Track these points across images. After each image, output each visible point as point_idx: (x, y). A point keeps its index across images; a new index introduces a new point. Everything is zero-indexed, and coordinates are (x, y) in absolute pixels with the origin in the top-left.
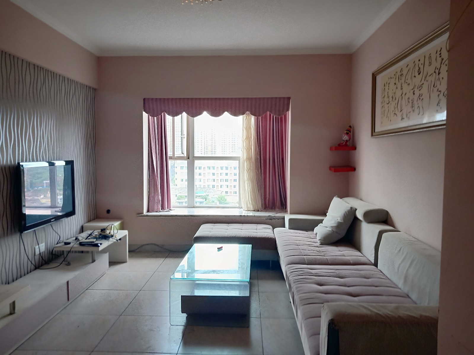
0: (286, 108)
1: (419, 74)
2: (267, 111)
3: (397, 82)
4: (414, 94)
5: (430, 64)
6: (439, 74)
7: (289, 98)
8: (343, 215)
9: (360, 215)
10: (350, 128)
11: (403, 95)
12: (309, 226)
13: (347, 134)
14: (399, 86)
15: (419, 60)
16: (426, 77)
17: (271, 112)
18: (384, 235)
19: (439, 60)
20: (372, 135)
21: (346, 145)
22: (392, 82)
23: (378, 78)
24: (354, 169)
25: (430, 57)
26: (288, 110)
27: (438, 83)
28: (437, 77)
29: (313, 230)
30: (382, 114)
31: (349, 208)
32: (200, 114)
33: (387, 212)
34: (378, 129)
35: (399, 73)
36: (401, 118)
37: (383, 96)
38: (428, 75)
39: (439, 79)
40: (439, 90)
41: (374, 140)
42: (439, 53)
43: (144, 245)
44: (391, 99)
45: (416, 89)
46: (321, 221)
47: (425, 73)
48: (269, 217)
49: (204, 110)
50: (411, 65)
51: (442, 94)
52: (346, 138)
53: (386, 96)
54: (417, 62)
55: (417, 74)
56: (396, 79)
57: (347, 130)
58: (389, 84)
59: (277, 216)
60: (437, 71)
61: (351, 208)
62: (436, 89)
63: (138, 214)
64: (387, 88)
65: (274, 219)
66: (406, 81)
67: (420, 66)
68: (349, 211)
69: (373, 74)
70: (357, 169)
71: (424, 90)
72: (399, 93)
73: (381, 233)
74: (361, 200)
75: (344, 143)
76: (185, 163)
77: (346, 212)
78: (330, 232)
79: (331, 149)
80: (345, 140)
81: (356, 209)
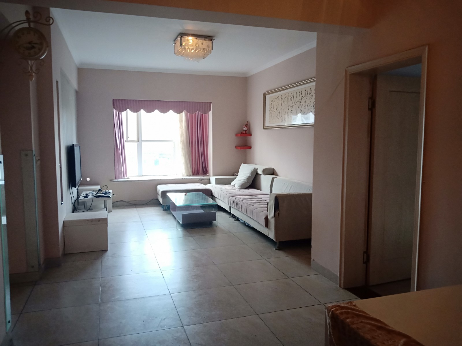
0: (209, 110)
1: (291, 100)
2: (197, 111)
3: (279, 102)
4: (288, 109)
5: (297, 97)
6: (301, 102)
7: (211, 103)
8: (250, 172)
9: (260, 172)
10: (247, 123)
11: (283, 109)
12: (228, 182)
13: (246, 126)
14: (280, 104)
15: (291, 94)
16: (294, 103)
17: (200, 111)
18: (275, 179)
19: (301, 96)
20: (264, 128)
21: (246, 133)
22: (276, 101)
23: (267, 96)
24: (250, 148)
25: (296, 94)
26: (210, 110)
27: (300, 107)
28: (300, 104)
29: (230, 184)
30: (270, 117)
31: (254, 169)
32: (153, 111)
33: (274, 169)
34: (267, 125)
35: (280, 97)
36: (281, 120)
37: (270, 107)
38: (296, 102)
39: (301, 105)
40: (301, 110)
41: (264, 131)
42: (301, 93)
43: (115, 202)
44: (275, 110)
45: (289, 107)
46: (235, 178)
47: (294, 101)
48: (201, 179)
49: (156, 109)
50: (287, 95)
51: (302, 112)
52: (245, 128)
53: (272, 108)
54: (290, 94)
55: (290, 100)
56: (278, 100)
57: (246, 124)
58: (274, 101)
59: (205, 178)
60: (300, 101)
61: (255, 168)
62: (299, 109)
63: (110, 180)
64: (273, 103)
65: (203, 180)
66: (284, 102)
67: (292, 96)
68: (254, 170)
69: (264, 94)
70: (252, 148)
71: (294, 109)
72: (280, 107)
73: (273, 179)
74: (256, 164)
75: (244, 132)
76: (136, 144)
77: (252, 171)
78: (244, 182)
79: (236, 135)
80: (245, 130)
81: (257, 169)
